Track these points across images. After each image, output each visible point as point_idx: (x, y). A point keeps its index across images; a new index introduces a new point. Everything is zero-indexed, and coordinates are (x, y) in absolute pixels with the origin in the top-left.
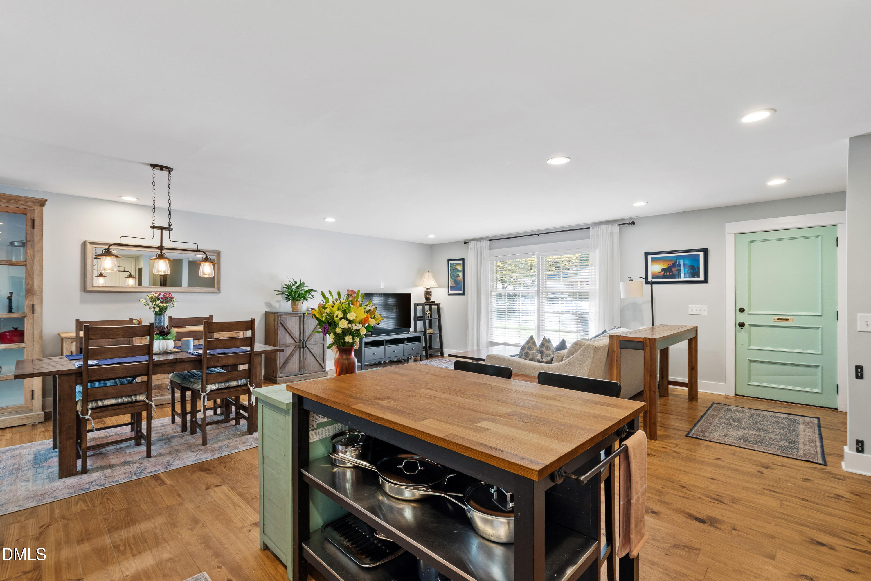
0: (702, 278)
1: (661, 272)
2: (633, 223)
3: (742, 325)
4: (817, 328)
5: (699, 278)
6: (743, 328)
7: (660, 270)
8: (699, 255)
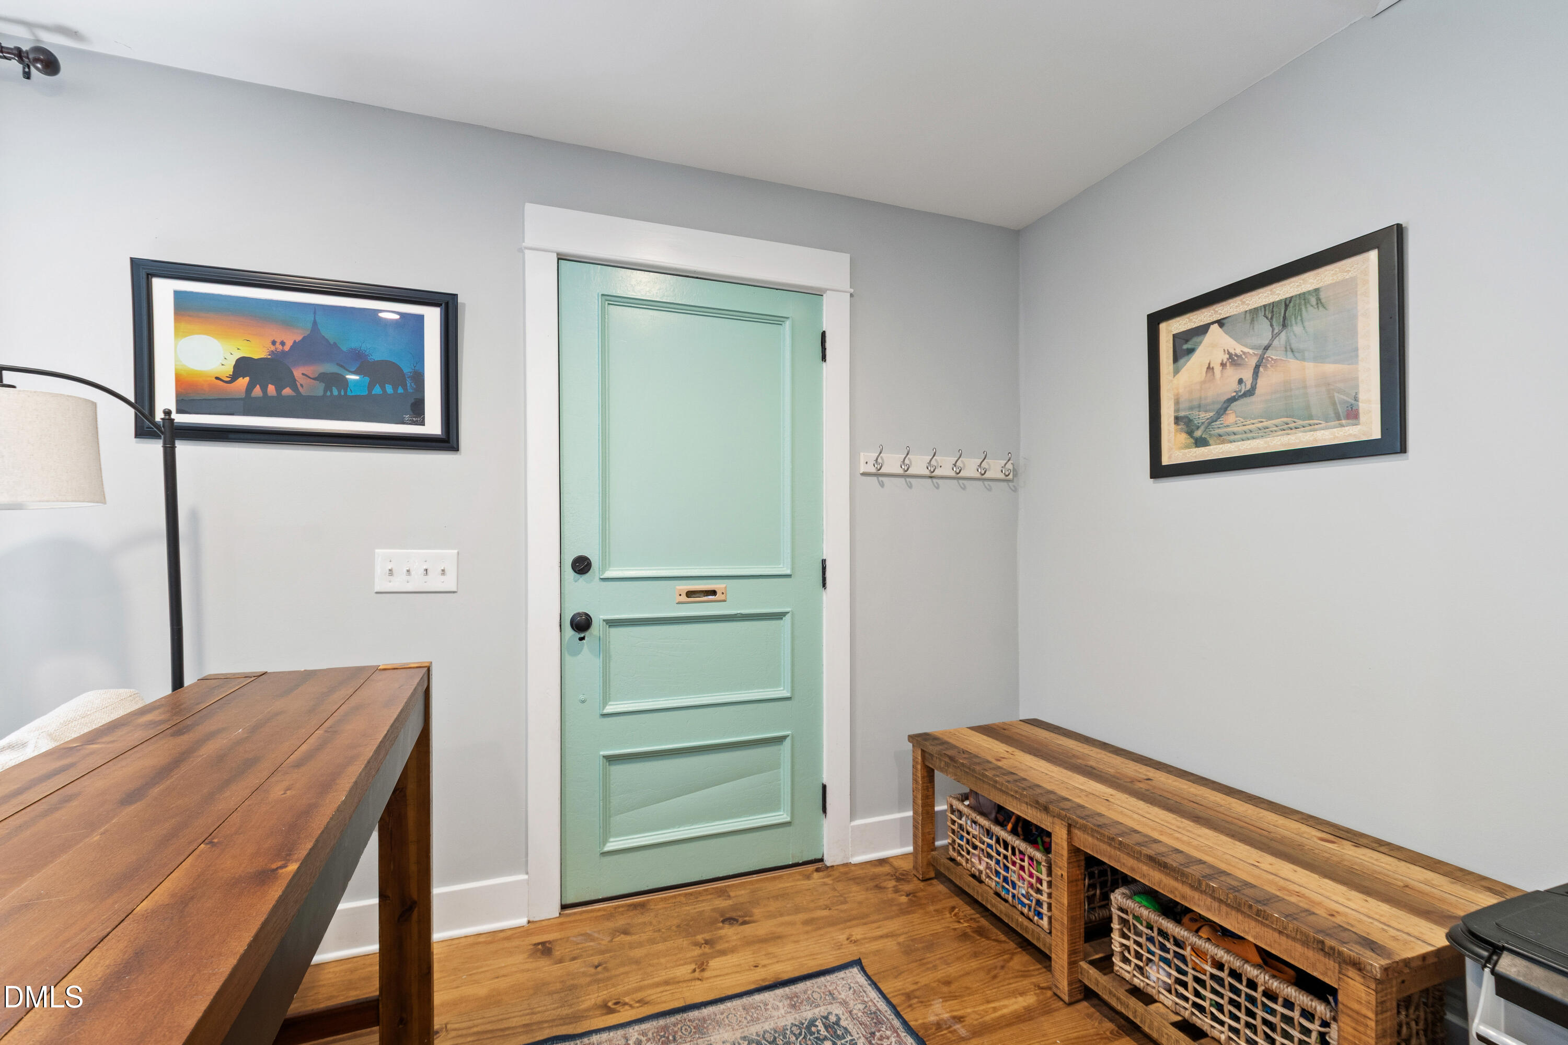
0: (433, 425)
1: (234, 377)
2: (50, 65)
3: (582, 624)
4: (779, 616)
5: (422, 423)
6: (587, 634)
7: (229, 369)
8: (420, 318)
